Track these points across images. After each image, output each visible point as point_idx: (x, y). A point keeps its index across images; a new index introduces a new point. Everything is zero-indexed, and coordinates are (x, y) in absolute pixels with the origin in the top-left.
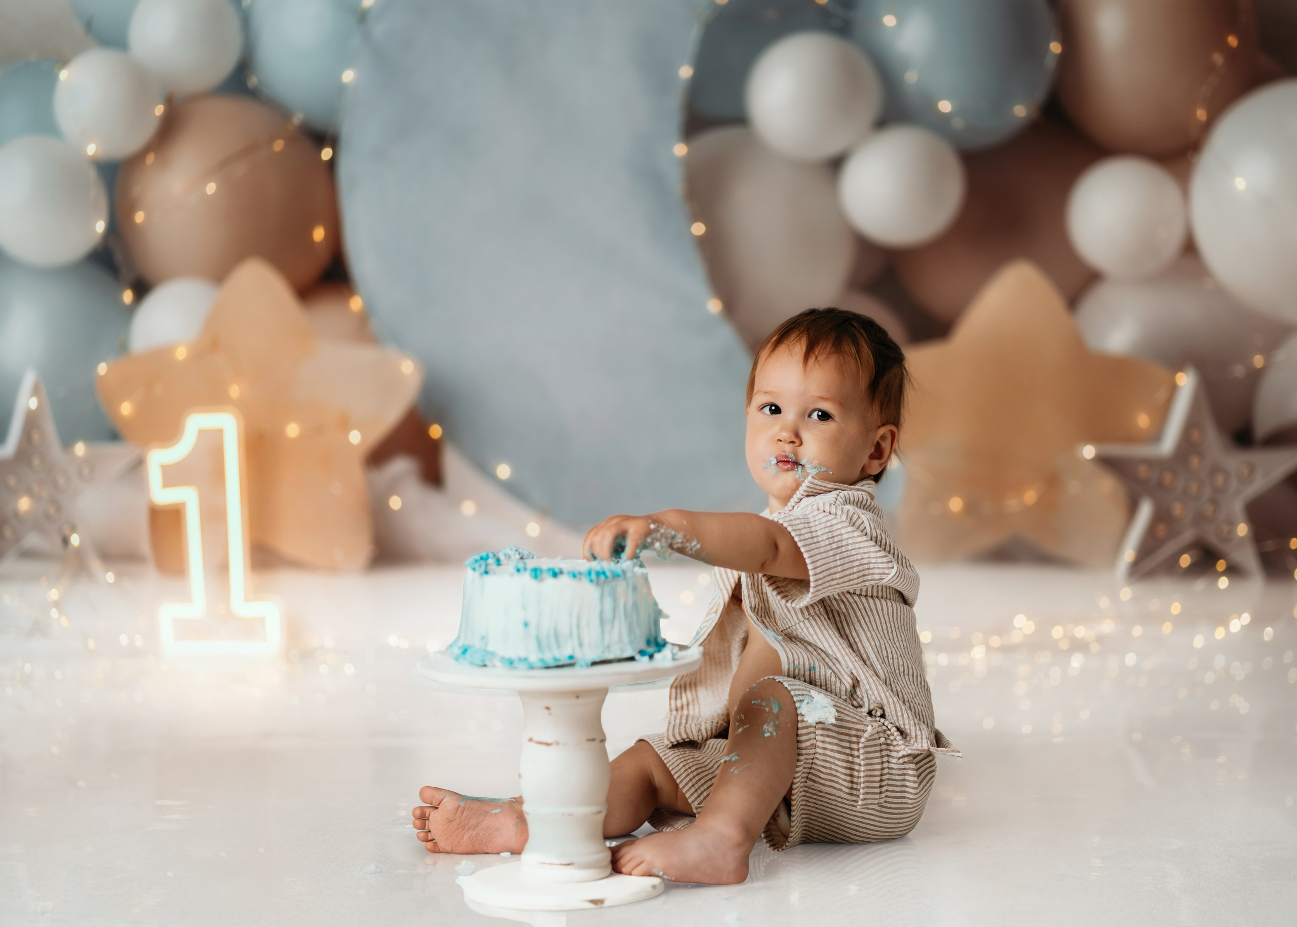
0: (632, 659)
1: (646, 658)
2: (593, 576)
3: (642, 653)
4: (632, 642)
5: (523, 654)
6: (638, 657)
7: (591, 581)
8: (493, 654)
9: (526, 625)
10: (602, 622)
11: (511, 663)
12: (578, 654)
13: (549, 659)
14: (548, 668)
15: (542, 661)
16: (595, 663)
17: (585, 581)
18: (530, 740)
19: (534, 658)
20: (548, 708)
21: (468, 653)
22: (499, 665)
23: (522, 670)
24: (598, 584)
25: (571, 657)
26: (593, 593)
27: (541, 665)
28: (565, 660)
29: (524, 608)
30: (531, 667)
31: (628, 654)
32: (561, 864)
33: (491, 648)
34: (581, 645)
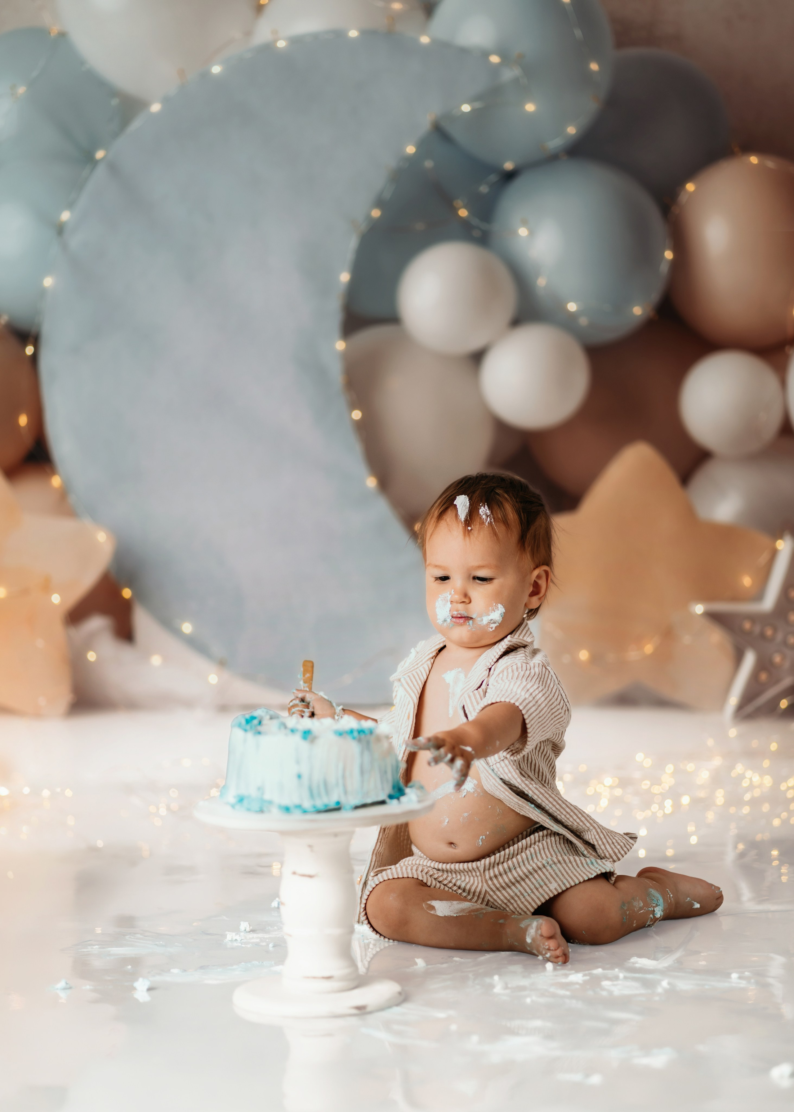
0: (383, 802)
1: (395, 802)
2: (356, 734)
3: (391, 797)
4: (383, 789)
5: (296, 801)
6: (388, 800)
7: (354, 738)
8: (270, 802)
9: (299, 776)
10: (362, 772)
11: (287, 809)
12: (343, 800)
13: (320, 804)
14: (319, 812)
15: (314, 807)
16: (357, 807)
17: (349, 738)
18: (294, 873)
19: (307, 804)
20: (310, 846)
21: (245, 802)
22: (275, 810)
23: (297, 815)
24: (359, 740)
25: (338, 803)
26: (354, 747)
27: (313, 810)
28: (332, 805)
29: (298, 762)
30: (305, 812)
31: (380, 798)
32: (324, 978)
33: (267, 797)
34: (346, 792)
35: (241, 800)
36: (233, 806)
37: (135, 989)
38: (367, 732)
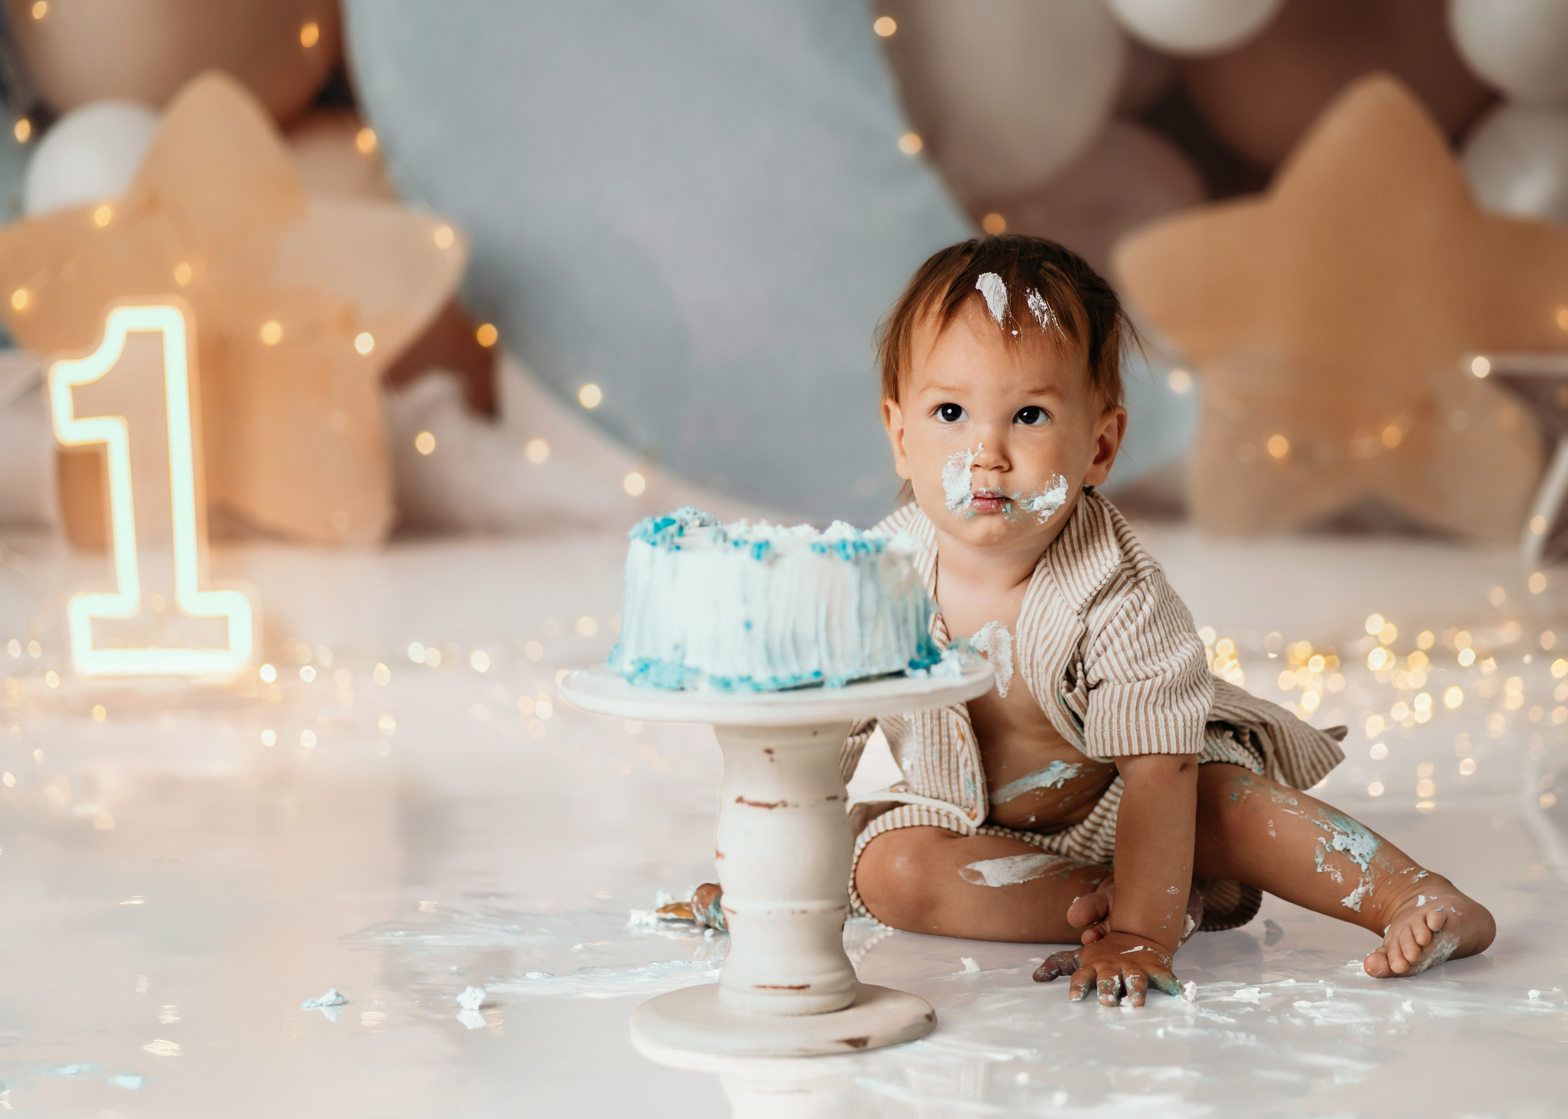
0: (899, 674)
1: (921, 673)
2: (850, 550)
3: (913, 665)
4: (900, 650)
5: (744, 671)
6: (908, 671)
7: (848, 557)
8: (696, 671)
9: (748, 626)
10: (861, 620)
11: (726, 684)
12: (827, 669)
13: (785, 676)
14: (783, 690)
15: (775, 679)
16: (851, 682)
17: (838, 557)
18: (740, 800)
19: (762, 676)
20: (769, 751)
21: (652, 670)
22: (704, 686)
23: (744, 694)
24: (857, 562)
25: (818, 673)
26: (849, 575)
27: (772, 686)
28: (808, 678)
29: (745, 600)
30: (758, 689)
31: (895, 668)
32: (791, 988)
33: (690, 662)
34: (831, 655)
35: (644, 667)
36: (630, 679)
37: (459, 1007)
38: (871, 547)
